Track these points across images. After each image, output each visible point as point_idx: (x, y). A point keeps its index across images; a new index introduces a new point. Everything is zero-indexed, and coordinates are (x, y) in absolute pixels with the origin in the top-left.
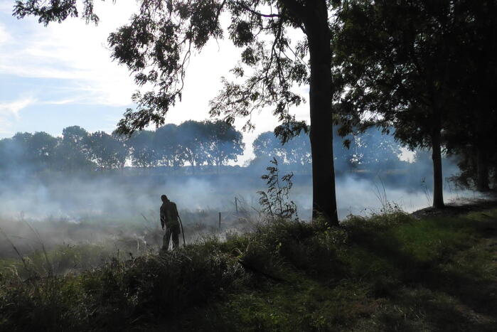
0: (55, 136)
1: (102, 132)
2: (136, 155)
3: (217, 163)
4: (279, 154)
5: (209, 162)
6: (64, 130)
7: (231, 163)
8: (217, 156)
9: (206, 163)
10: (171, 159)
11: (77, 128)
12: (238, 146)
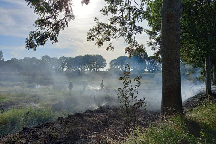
0: (39, 59)
1: (56, 58)
2: (68, 66)
3: (97, 70)
4: (118, 67)
5: (94, 69)
6: (42, 57)
7: (102, 70)
8: (97, 67)
9: (92, 70)
10: (80, 68)
11: (47, 56)
12: (104, 64)
